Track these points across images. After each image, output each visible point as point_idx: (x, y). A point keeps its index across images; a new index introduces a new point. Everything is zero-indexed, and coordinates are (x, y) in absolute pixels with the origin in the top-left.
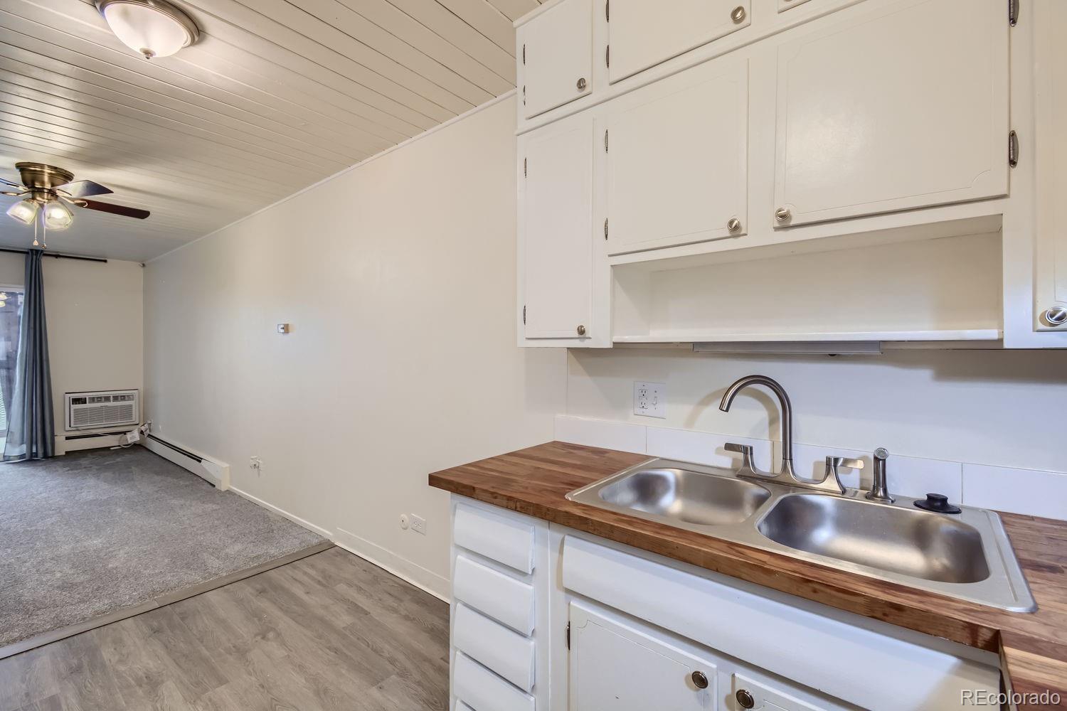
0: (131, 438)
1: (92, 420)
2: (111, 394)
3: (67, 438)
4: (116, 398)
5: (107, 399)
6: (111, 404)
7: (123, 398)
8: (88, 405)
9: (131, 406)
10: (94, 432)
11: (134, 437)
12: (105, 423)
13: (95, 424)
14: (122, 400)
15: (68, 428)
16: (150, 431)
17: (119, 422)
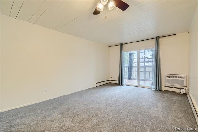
0: (182, 91)
1: (172, 83)
2: (177, 76)
3: (165, 87)
4: (179, 77)
5: (176, 77)
6: (177, 79)
7: (181, 77)
8: (170, 78)
9: (184, 80)
10: (171, 86)
11: (183, 91)
12: (175, 84)
13: (172, 84)
14: (181, 78)
15: (165, 84)
16: (189, 90)
17: (179, 85)
